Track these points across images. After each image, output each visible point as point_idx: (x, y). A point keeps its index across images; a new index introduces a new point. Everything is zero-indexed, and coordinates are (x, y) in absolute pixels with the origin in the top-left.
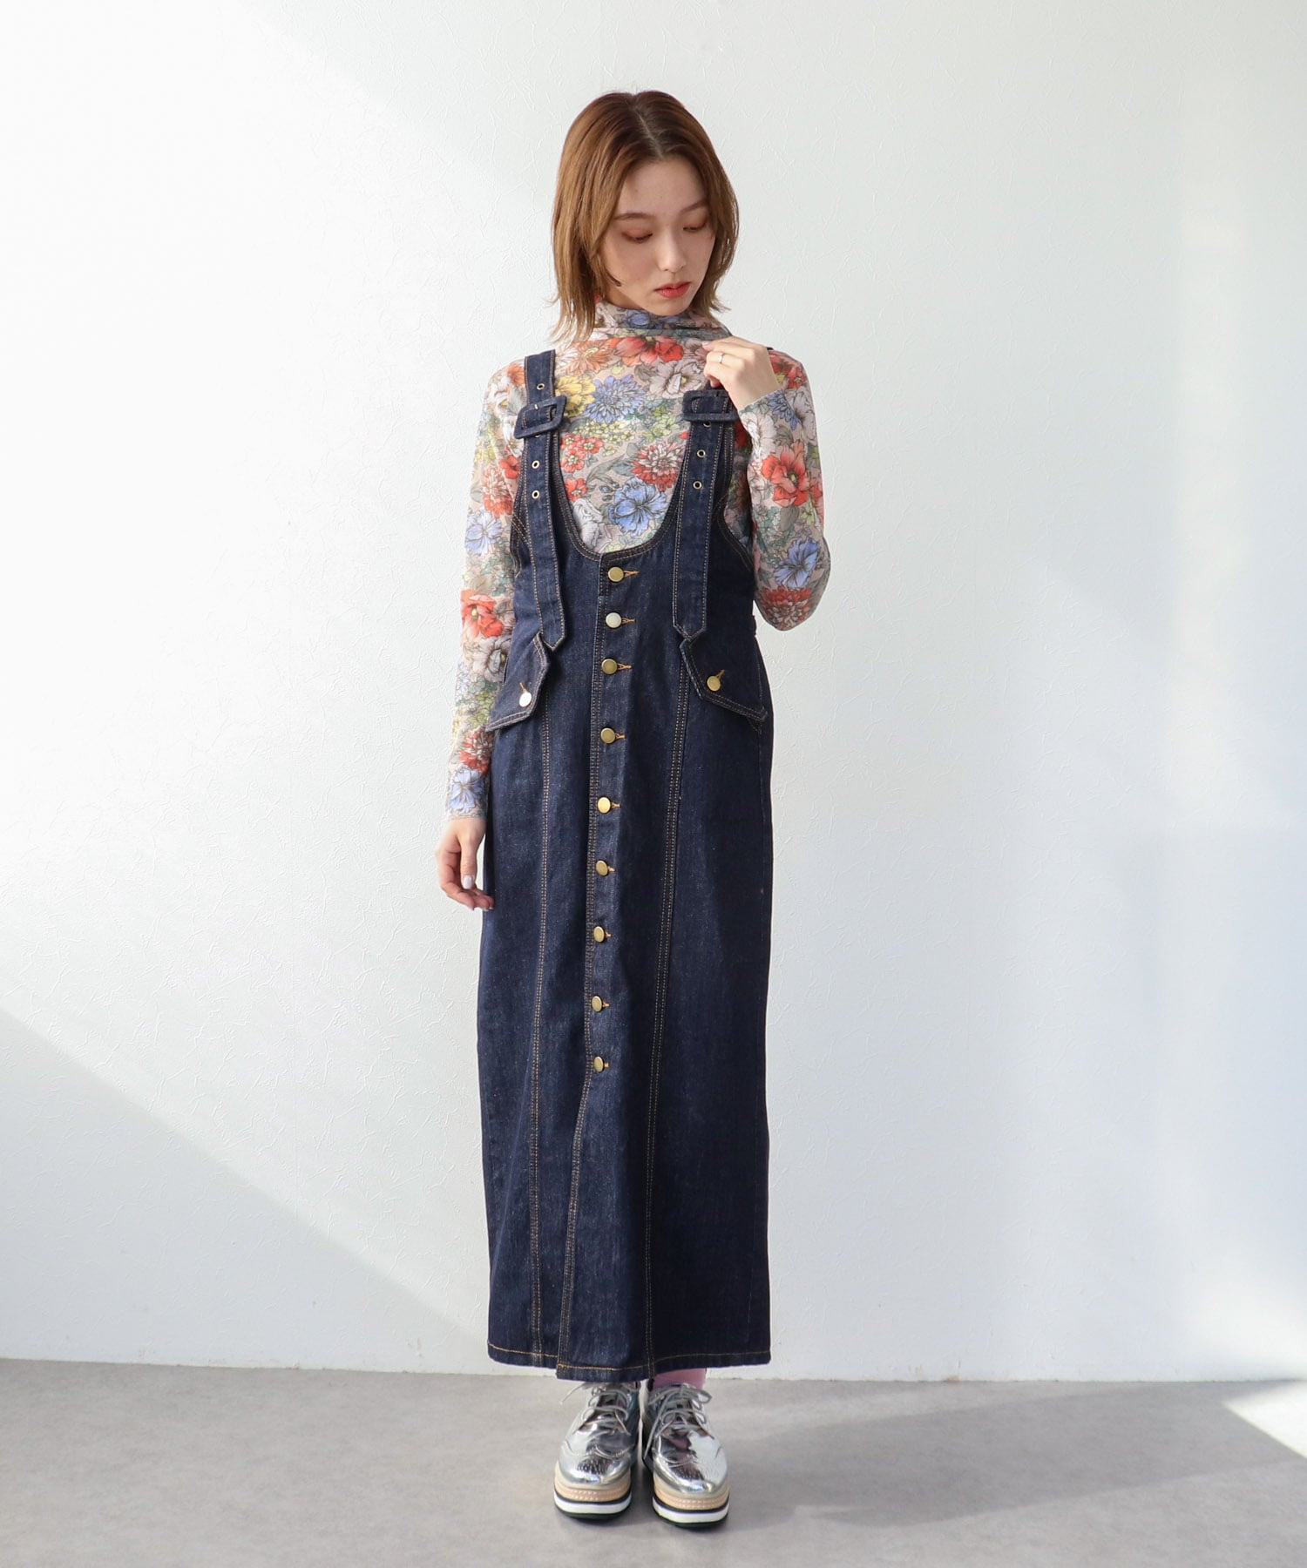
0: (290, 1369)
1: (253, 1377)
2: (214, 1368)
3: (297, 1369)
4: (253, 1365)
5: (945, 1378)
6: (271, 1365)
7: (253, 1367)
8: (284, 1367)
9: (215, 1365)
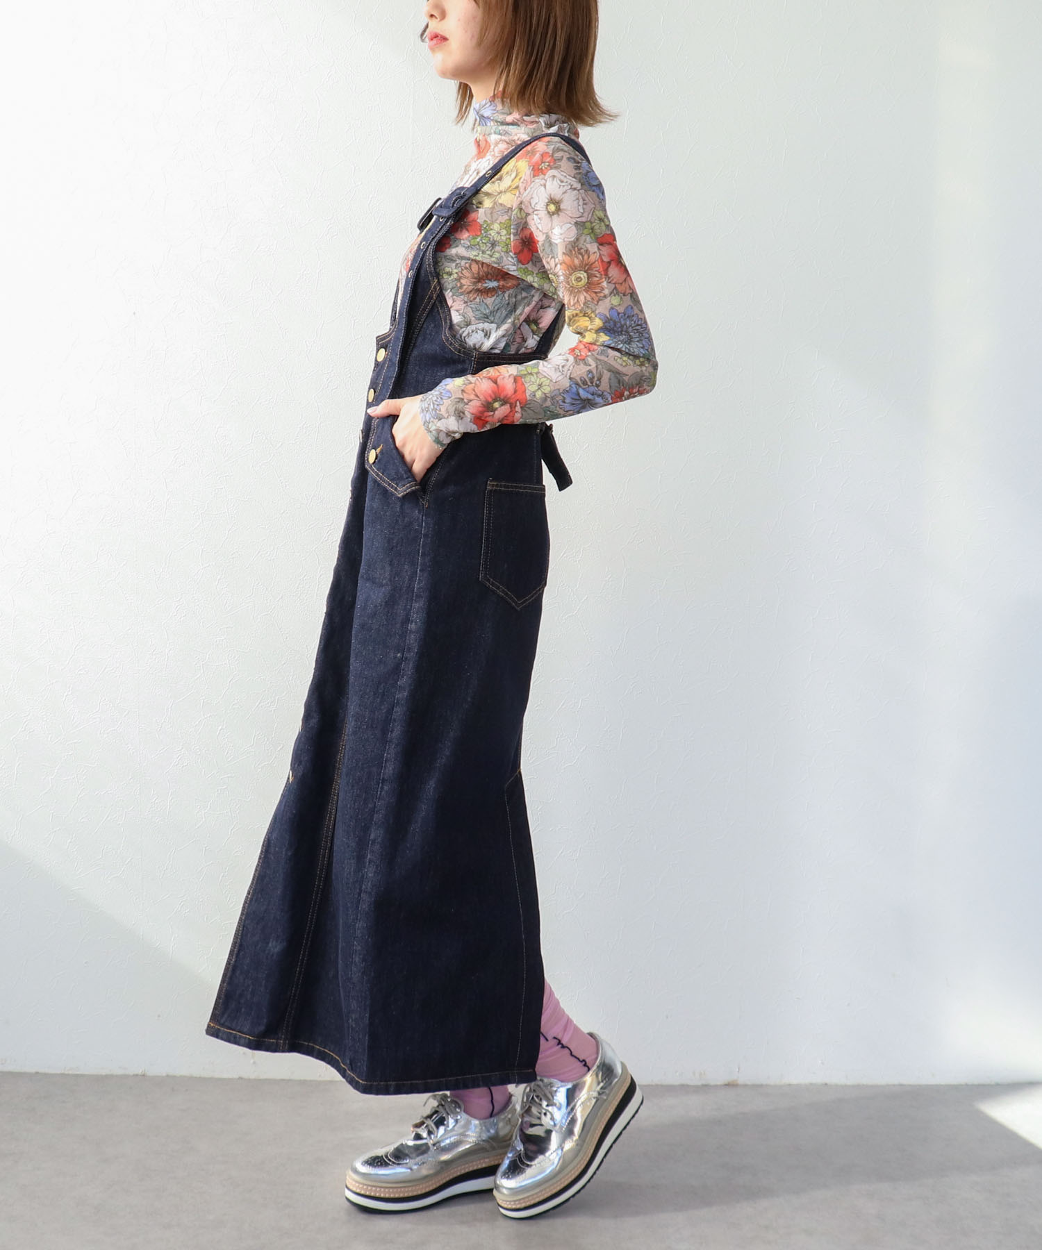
0: (137, 1075)
1: (103, 1083)
2: (68, 1075)
3: (144, 1075)
4: (104, 1072)
5: (726, 1083)
6: (120, 1072)
7: (104, 1074)
8: (132, 1074)
9: (70, 1072)
